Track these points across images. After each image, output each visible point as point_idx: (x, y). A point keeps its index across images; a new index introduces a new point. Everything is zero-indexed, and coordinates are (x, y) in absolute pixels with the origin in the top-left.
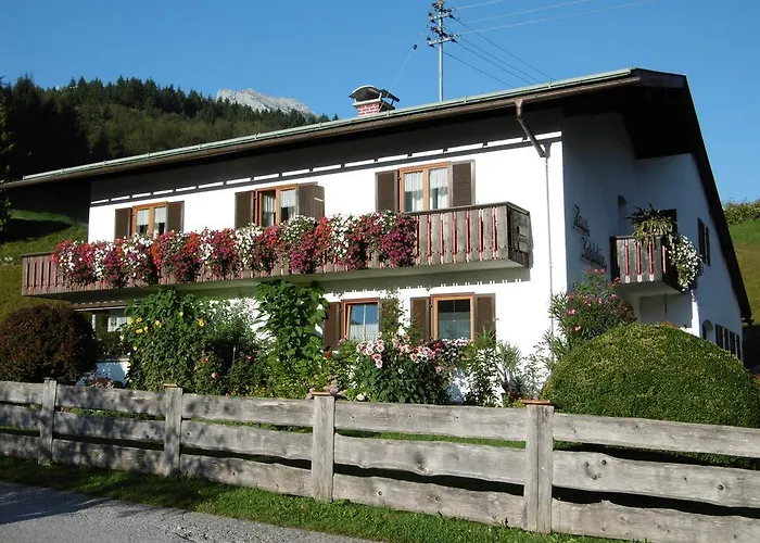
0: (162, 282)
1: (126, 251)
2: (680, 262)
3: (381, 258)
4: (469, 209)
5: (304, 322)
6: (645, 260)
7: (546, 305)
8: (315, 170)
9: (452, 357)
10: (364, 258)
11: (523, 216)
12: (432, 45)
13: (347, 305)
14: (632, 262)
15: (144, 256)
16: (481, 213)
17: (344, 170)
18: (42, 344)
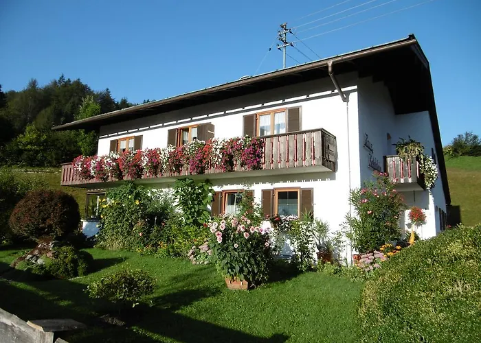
0: (125, 178)
1: (105, 161)
2: (427, 171)
3: (242, 165)
4: (297, 134)
5: (200, 203)
6: (405, 170)
7: (347, 196)
8: (210, 115)
9: (286, 227)
10: (232, 165)
11: (332, 139)
12: (279, 49)
13: (225, 194)
14: (398, 171)
15: (114, 164)
16: (305, 136)
17: (225, 115)
18: (40, 214)
